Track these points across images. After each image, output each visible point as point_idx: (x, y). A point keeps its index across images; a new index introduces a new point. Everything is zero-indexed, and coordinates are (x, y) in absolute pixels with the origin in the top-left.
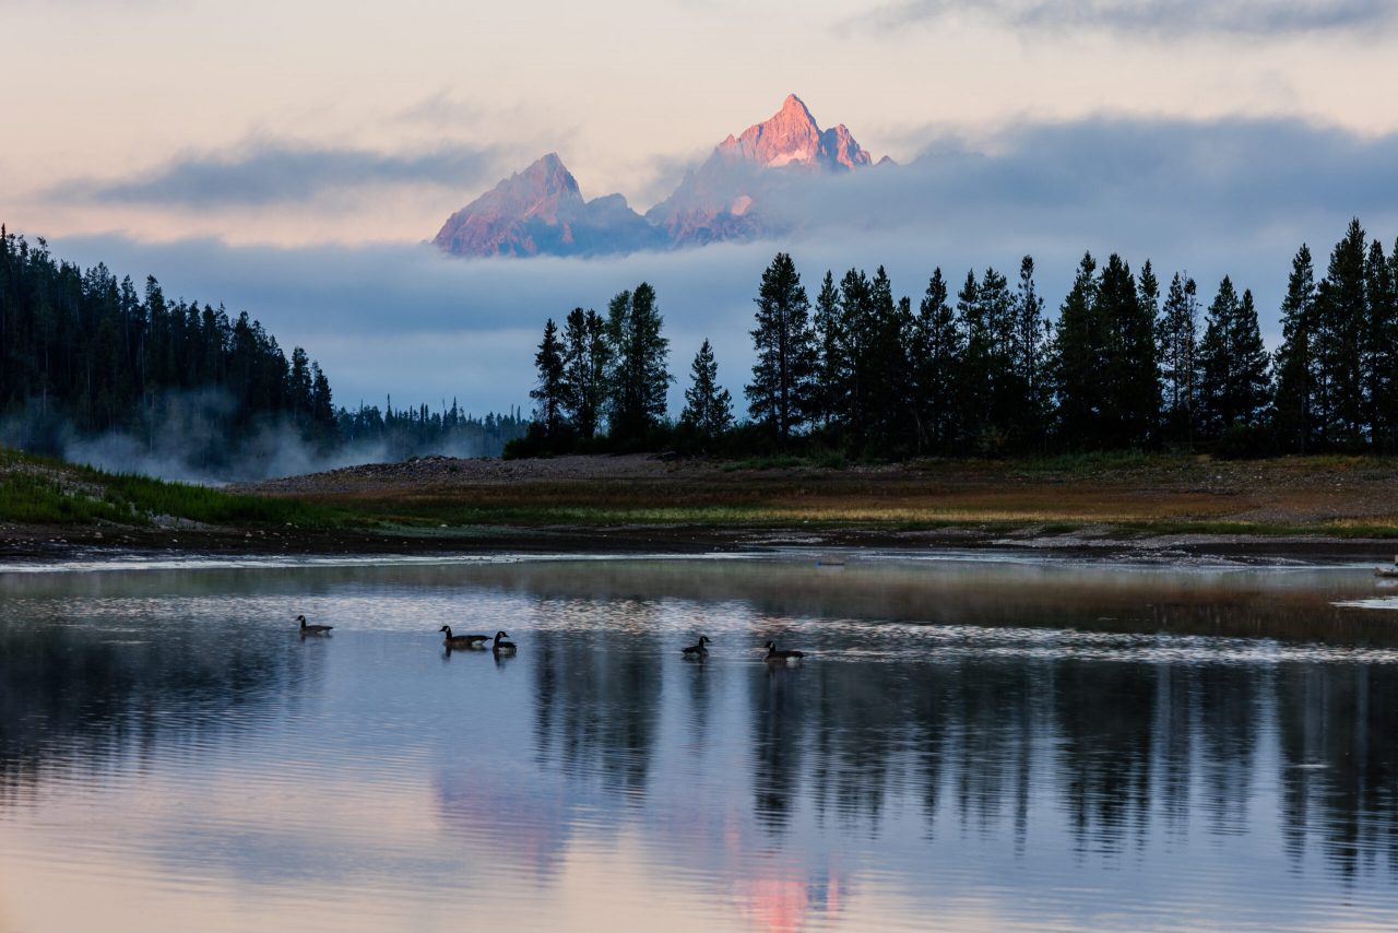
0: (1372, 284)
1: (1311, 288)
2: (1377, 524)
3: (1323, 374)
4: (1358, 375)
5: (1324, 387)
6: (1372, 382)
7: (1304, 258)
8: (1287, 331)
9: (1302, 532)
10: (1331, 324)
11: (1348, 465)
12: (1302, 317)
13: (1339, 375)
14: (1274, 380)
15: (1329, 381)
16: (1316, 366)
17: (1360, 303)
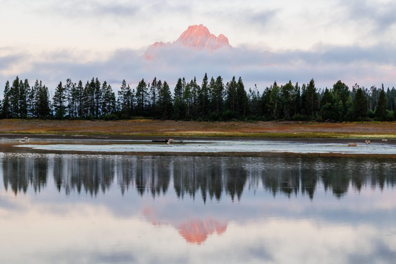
0: (20, 88)
1: (9, 88)
2: (21, 131)
4: (18, 104)
5: (11, 107)
6: (20, 106)
7: (8, 83)
8: (5, 96)
9: (7, 133)
10: (13, 95)
11: (16, 121)
12: (7, 94)
13: (14, 104)
14: (2, 105)
15: (12, 105)
16: (10, 103)
17: (18, 91)
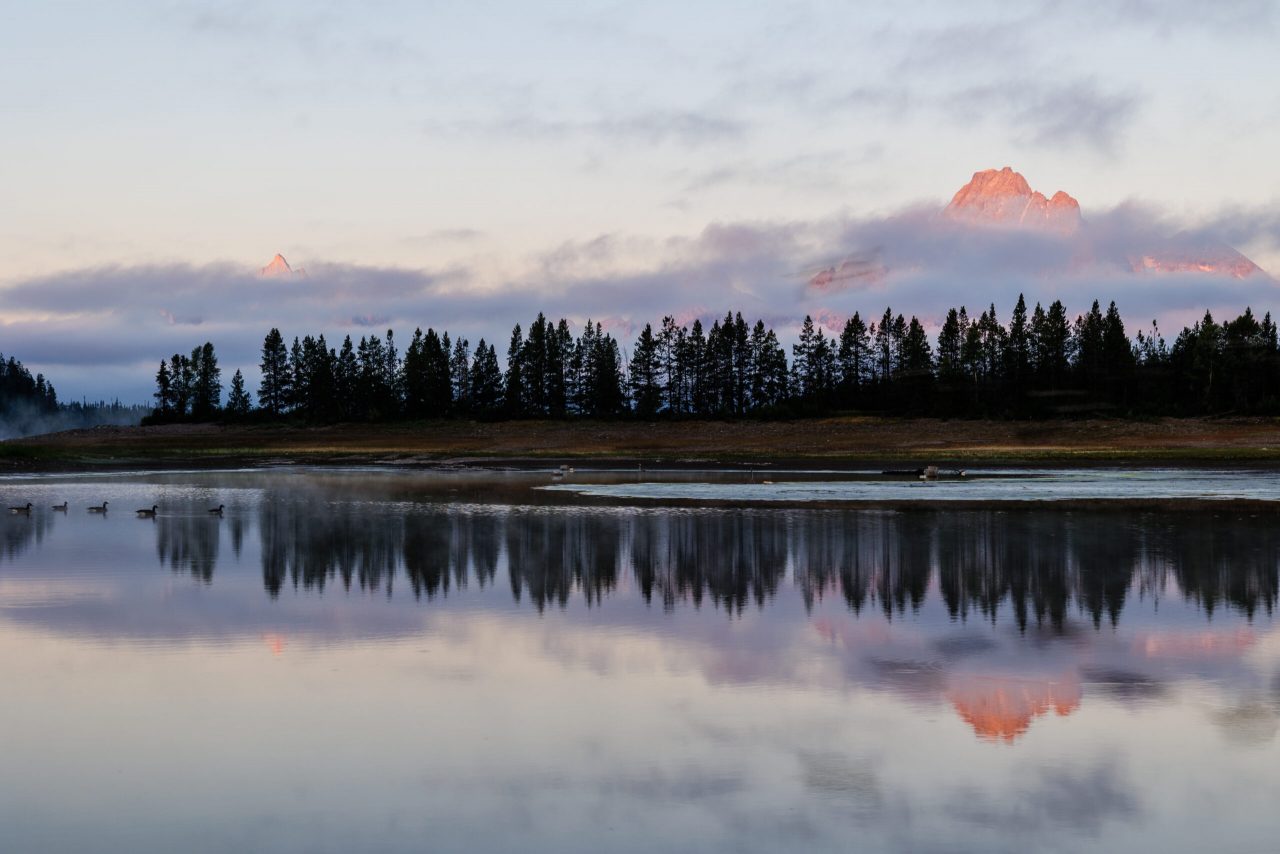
0: (549, 341)
1: (521, 344)
2: (552, 451)
3: (527, 383)
4: (543, 383)
5: (527, 389)
6: (549, 387)
7: (517, 330)
8: (510, 363)
9: (517, 456)
10: (530, 360)
11: (539, 424)
12: (517, 357)
13: (534, 384)
14: (504, 386)
15: (529, 386)
16: (524, 379)
17: (544, 351)
